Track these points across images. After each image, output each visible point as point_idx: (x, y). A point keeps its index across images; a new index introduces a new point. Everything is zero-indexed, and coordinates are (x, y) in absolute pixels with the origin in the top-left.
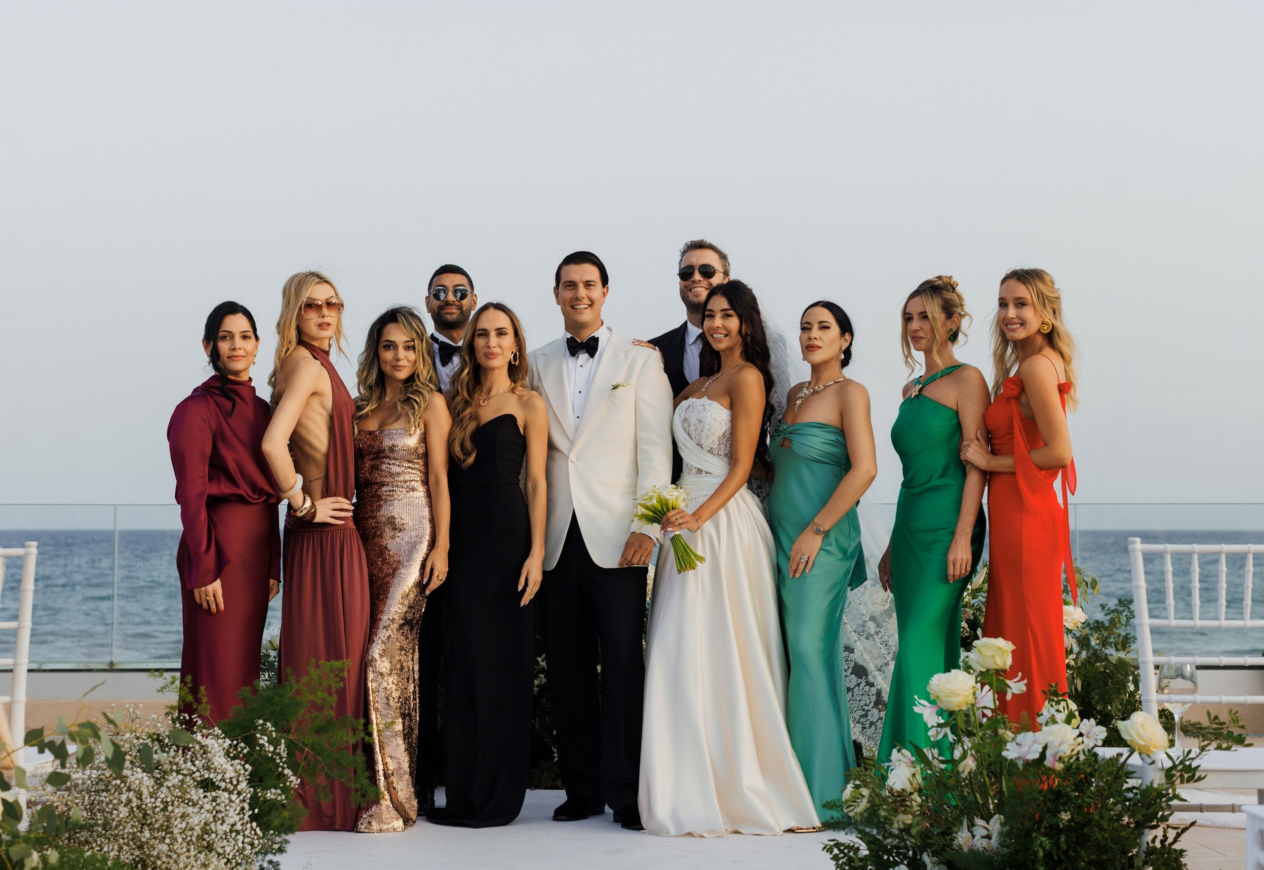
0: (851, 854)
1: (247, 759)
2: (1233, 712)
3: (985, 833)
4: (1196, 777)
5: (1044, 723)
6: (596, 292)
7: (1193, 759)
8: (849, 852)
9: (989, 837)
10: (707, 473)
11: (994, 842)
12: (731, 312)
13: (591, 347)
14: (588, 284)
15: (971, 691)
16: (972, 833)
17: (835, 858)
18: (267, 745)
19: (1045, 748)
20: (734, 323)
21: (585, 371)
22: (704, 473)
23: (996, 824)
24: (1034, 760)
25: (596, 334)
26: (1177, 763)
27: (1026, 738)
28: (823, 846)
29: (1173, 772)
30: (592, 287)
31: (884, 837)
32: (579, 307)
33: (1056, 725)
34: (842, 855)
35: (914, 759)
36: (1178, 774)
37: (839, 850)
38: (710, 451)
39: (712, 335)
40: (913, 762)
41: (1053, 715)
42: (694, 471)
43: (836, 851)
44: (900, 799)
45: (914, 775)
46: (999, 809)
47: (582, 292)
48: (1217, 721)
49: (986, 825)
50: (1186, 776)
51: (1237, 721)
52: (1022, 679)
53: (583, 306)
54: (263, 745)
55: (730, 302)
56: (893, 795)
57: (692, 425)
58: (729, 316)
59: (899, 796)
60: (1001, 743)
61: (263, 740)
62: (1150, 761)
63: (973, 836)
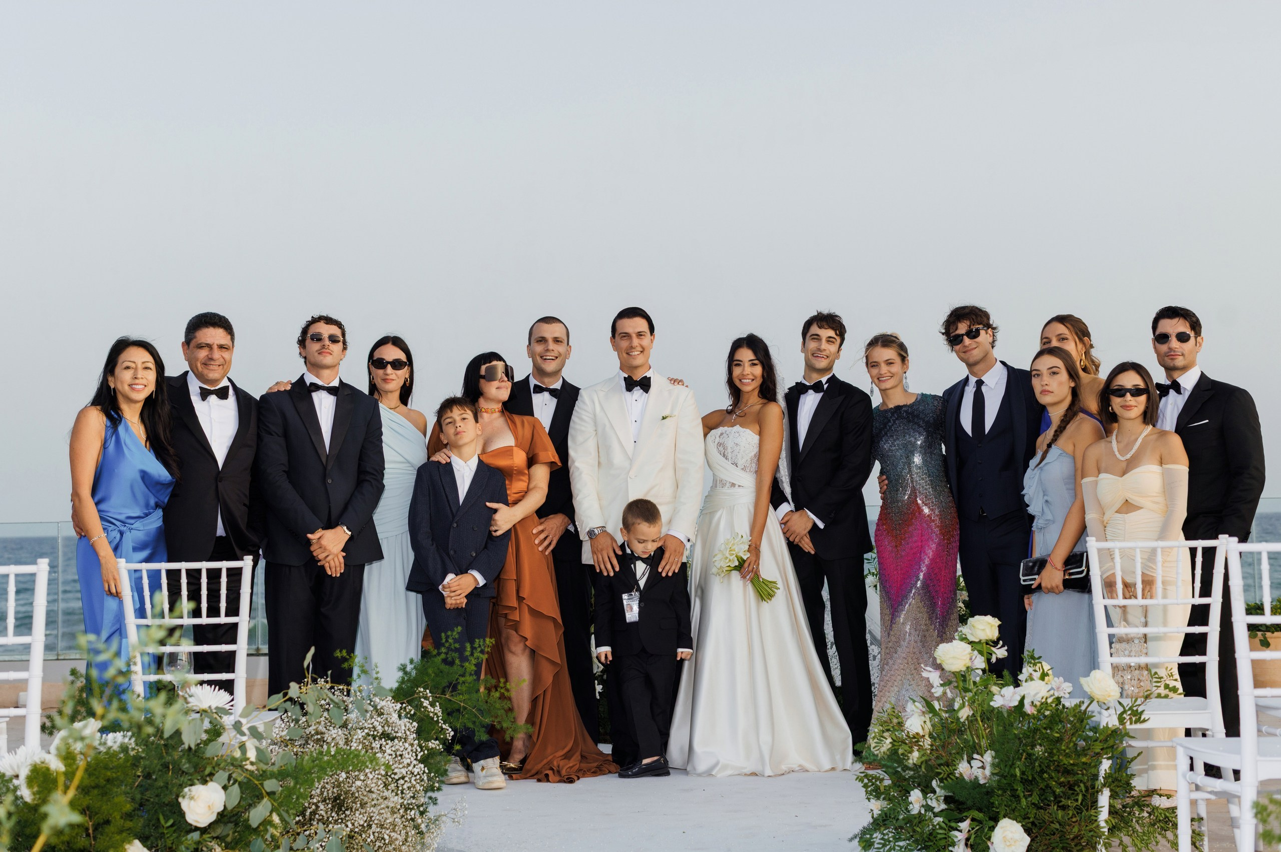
0: (878, 783)
1: (412, 717)
2: (1169, 669)
3: (980, 764)
4: (1142, 719)
5: (1024, 680)
6: (646, 341)
7: (1140, 705)
8: (876, 781)
9: (983, 768)
10: (739, 486)
11: (988, 772)
12: (756, 362)
13: (645, 384)
14: (640, 335)
15: (968, 657)
16: (970, 764)
17: (865, 786)
18: (429, 707)
19: (1023, 698)
20: (758, 370)
21: (640, 404)
22: (737, 486)
23: (988, 757)
24: (1015, 707)
25: (648, 374)
26: (1127, 709)
27: (1009, 690)
28: (856, 777)
29: (1125, 715)
30: (643, 337)
31: (902, 769)
32: (634, 353)
33: (1033, 682)
34: (870, 784)
35: (924, 710)
36: (1128, 717)
37: (868, 779)
38: (744, 469)
39: (740, 380)
40: (923, 712)
41: (1031, 674)
42: (728, 485)
43: (866, 781)
44: (916, 739)
45: (925, 722)
46: (991, 747)
47: (636, 341)
48: (1157, 676)
49: (981, 759)
50: (1134, 719)
51: (1172, 676)
52: (1003, 646)
53: (636, 353)
54: (427, 707)
55: (755, 353)
56: (909, 737)
57: (729, 448)
58: (755, 364)
59: (914, 737)
60: (991, 695)
61: (426, 703)
62: (1106, 707)
63: (972, 767)
